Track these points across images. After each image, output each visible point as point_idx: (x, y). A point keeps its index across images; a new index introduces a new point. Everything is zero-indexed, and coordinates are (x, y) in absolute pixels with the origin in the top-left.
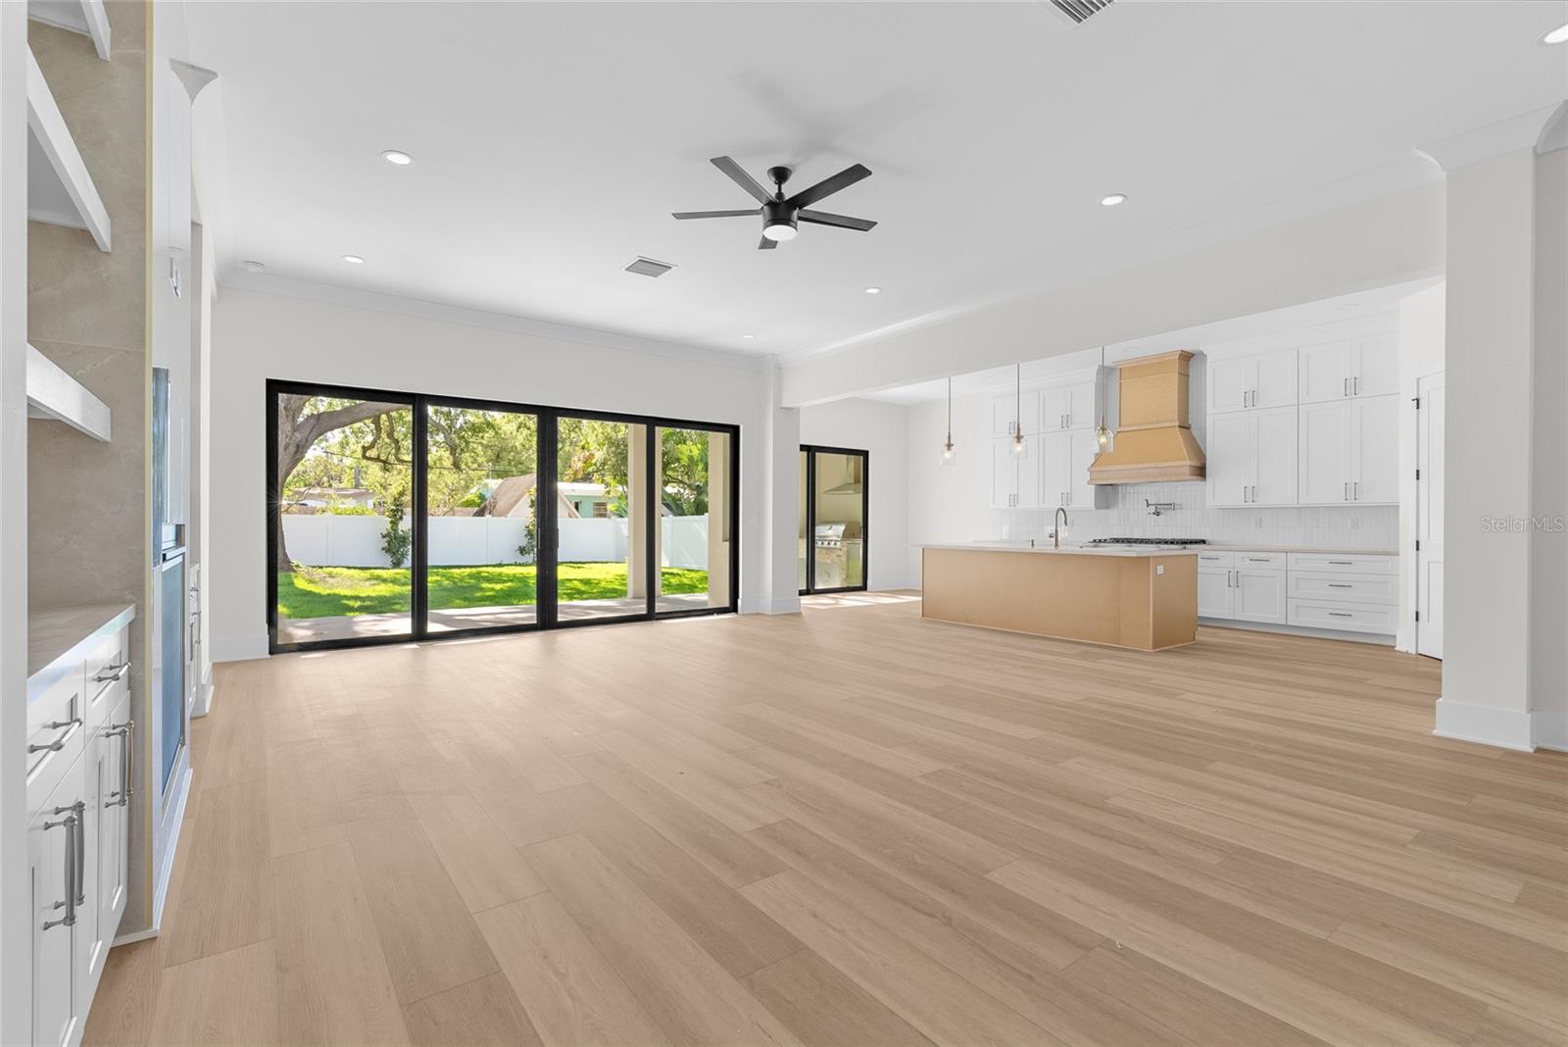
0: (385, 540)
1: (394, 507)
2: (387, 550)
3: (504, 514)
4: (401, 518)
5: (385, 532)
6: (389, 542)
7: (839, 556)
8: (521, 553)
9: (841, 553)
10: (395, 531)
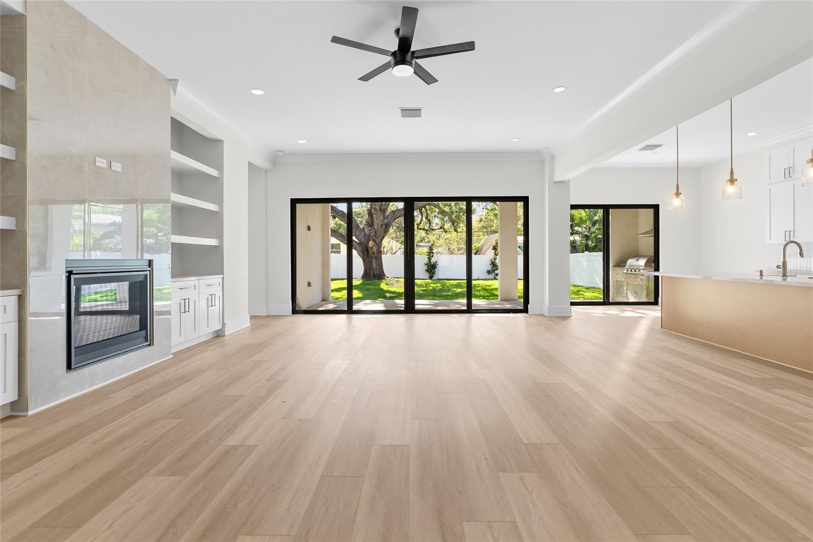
0: (427, 266)
1: (429, 251)
2: (427, 271)
3: (484, 254)
4: (433, 256)
5: (426, 263)
6: (428, 267)
7: (642, 280)
8: (488, 273)
9: (643, 277)
10: (430, 262)
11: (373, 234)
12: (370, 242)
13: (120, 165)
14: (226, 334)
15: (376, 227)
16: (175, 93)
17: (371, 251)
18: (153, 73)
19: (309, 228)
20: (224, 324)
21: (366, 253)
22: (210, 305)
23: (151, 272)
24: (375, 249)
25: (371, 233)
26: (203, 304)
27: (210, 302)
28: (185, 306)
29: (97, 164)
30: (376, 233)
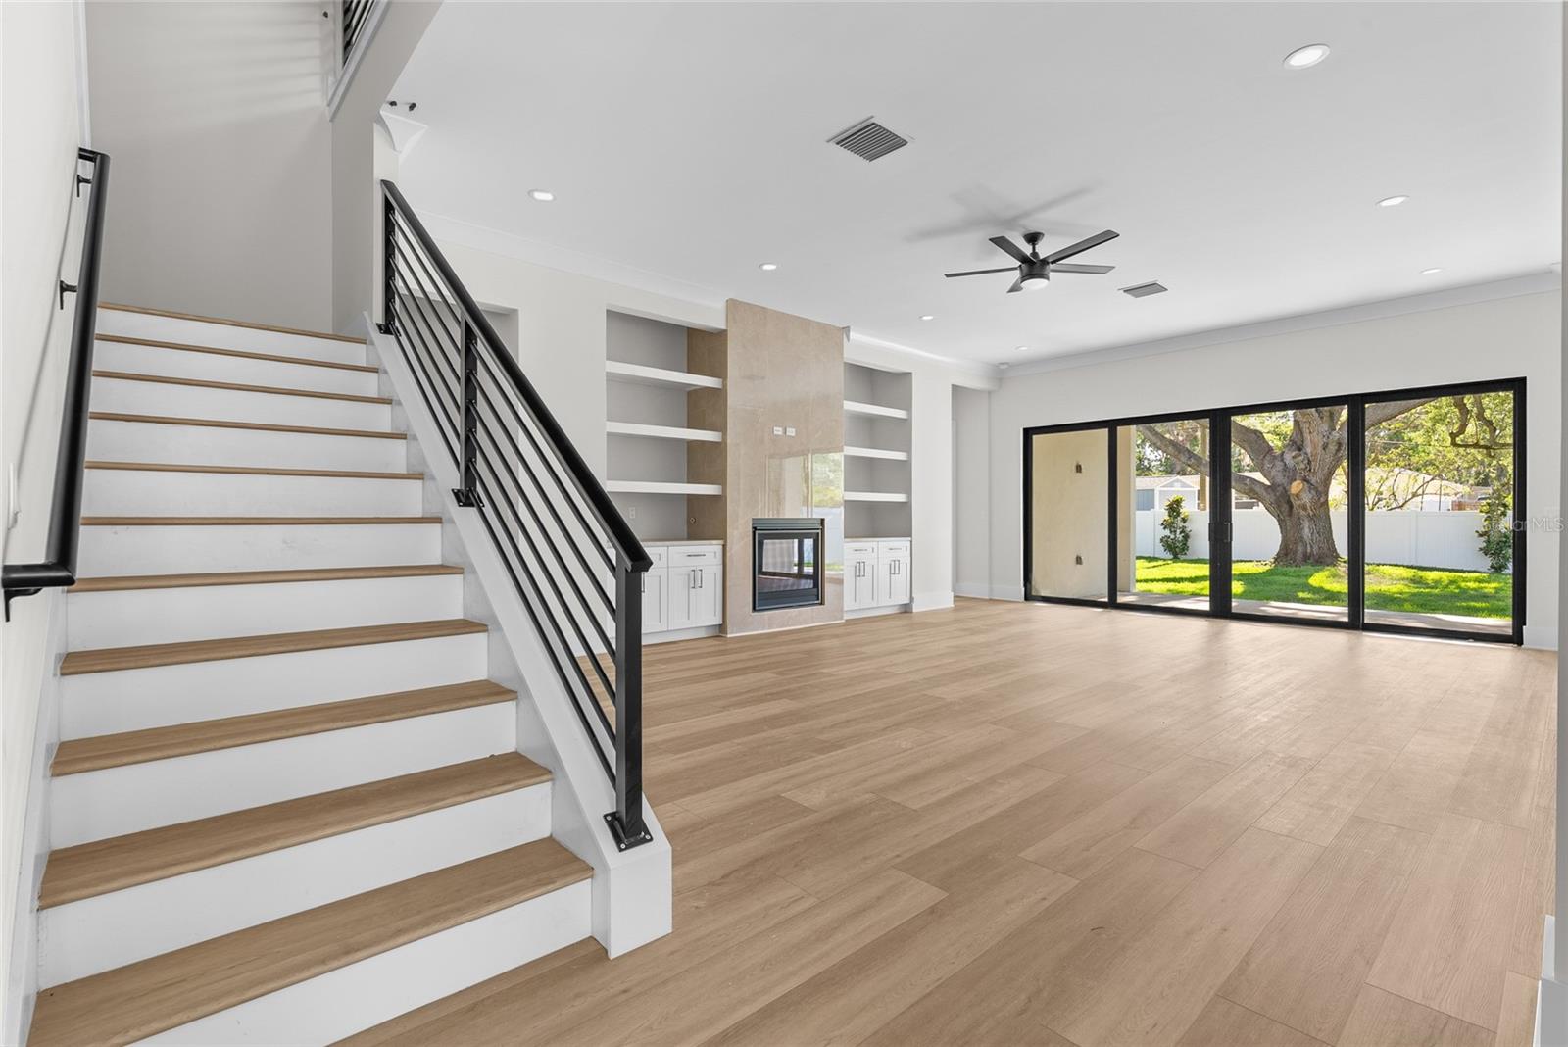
11: (1303, 466)
12: (1294, 484)
13: (794, 430)
14: (914, 610)
15: (1309, 450)
16: (848, 340)
17: (1296, 503)
18: (824, 328)
19: (1079, 468)
20: (912, 599)
21: (1285, 507)
22: (892, 572)
23: (823, 531)
24: (1307, 498)
25: (1298, 463)
26: (884, 571)
27: (893, 568)
28: (859, 571)
29: (775, 433)
30: (1309, 462)
